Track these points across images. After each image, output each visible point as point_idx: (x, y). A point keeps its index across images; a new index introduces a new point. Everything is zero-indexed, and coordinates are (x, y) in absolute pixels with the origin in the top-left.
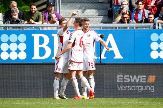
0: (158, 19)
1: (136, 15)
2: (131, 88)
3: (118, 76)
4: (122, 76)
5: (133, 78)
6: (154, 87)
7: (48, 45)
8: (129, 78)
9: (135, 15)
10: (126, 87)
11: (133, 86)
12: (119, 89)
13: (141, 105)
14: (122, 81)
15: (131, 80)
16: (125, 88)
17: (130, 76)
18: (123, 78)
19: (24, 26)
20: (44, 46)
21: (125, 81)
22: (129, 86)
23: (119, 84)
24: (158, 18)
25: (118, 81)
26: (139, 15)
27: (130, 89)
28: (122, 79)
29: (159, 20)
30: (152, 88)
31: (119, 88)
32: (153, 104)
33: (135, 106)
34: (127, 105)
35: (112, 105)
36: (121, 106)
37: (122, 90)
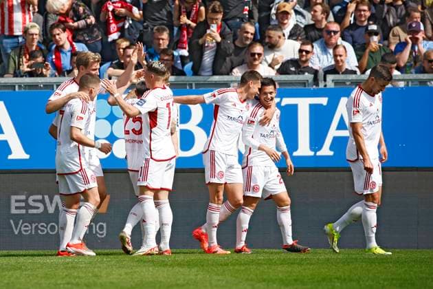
0: (110, 67)
1: (56, 58)
2: (46, 228)
3: (14, 198)
4: (23, 197)
5: (51, 202)
6: (105, 225)
8: (43, 201)
9: (54, 57)
10: (34, 226)
11: (53, 224)
12: (16, 232)
13: (70, 265)
14: (23, 211)
15: (45, 208)
16: (31, 230)
17: (43, 198)
18: (26, 201)
21: (31, 211)
22: (42, 224)
23: (17, 218)
25: (14, 211)
26: (62, 56)
27: (43, 231)
28: (23, 204)
30: (101, 228)
31: (16, 229)
32: (98, 264)
33: (56, 270)
34: (39, 265)
35: (5, 266)
36: (26, 270)
37: (24, 233)
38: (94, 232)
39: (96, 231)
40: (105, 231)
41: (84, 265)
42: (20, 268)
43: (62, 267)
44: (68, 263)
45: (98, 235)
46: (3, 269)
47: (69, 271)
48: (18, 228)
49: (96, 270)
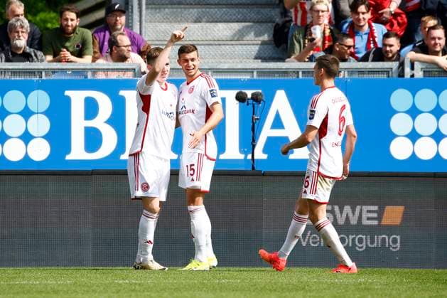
0: (412, 50)
5: (341, 213)
6: (398, 238)
7: (108, 122)
8: (332, 212)
12: (304, 244)
13: (363, 286)
15: (335, 219)
16: (320, 241)
17: (333, 207)
19: (44, 69)
20: (99, 122)
24: (410, 47)
29: (413, 53)
30: (395, 241)
31: (304, 241)
32: (397, 286)
33: (347, 291)
34: (325, 286)
35: (284, 286)
36: (310, 291)
37: (312, 245)
38: (387, 245)
39: (389, 243)
40: (398, 245)
41: (379, 287)
42: (303, 289)
43: (353, 288)
44: (360, 284)
45: (391, 249)
46: (283, 289)
47: (362, 293)
48: (306, 240)
49: (394, 292)
